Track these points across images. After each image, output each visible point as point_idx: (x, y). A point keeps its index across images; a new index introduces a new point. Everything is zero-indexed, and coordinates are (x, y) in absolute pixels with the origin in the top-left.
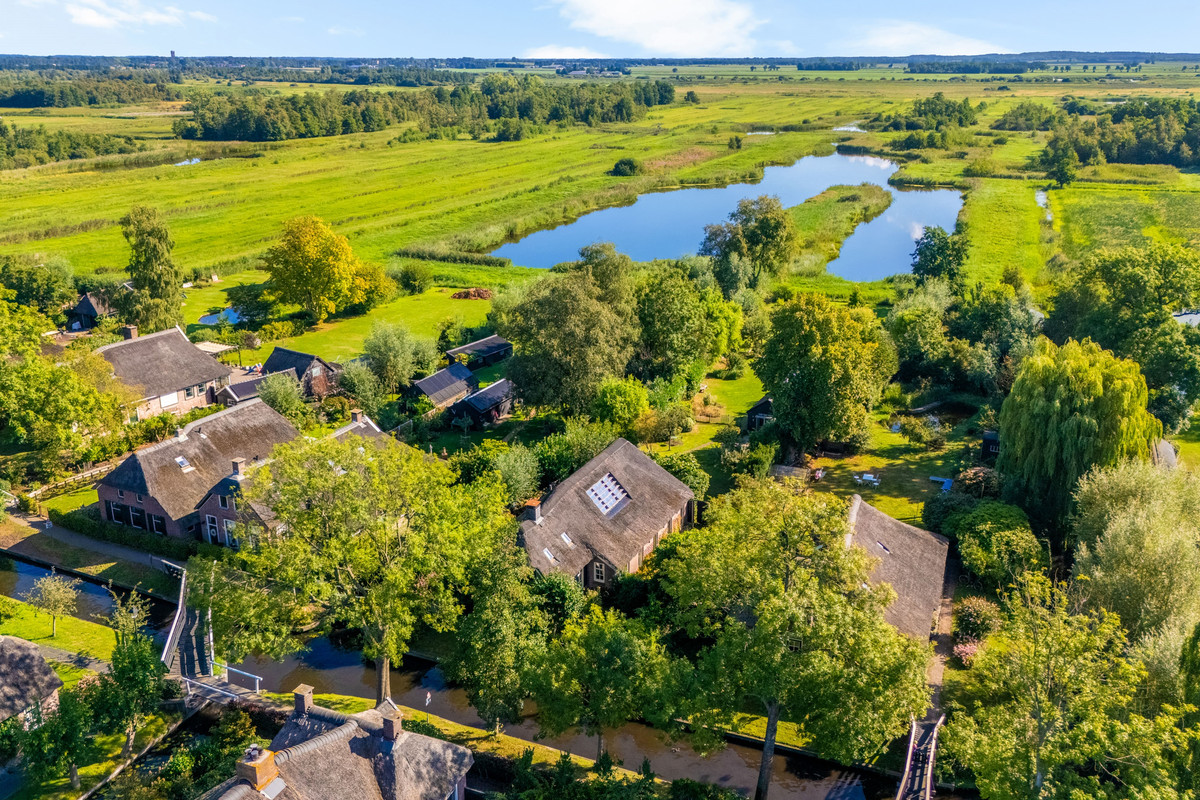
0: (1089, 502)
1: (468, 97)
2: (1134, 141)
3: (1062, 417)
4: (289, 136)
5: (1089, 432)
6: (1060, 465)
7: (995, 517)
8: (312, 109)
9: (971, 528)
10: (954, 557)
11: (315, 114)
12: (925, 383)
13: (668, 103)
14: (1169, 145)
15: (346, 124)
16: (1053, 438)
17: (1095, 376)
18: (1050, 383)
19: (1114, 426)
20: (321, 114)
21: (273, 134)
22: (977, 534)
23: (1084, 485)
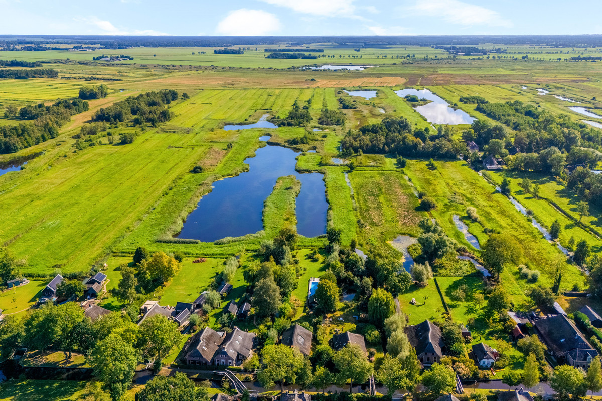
0: (387, 324)
1: (82, 105)
2: (370, 145)
3: (380, 307)
4: (20, 149)
5: (385, 309)
6: (381, 316)
7: (371, 329)
8: (28, 134)
9: (367, 333)
10: (365, 340)
11: (29, 136)
12: (343, 285)
13: (176, 99)
14: (381, 146)
15: (43, 137)
16: (379, 311)
17: (384, 297)
18: (377, 300)
19: (389, 307)
20: (32, 135)
21: (14, 150)
22: (368, 334)
23: (385, 321)
